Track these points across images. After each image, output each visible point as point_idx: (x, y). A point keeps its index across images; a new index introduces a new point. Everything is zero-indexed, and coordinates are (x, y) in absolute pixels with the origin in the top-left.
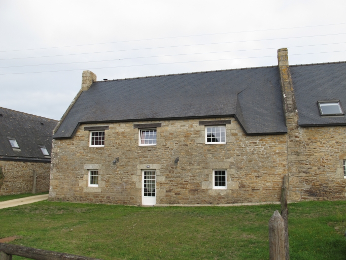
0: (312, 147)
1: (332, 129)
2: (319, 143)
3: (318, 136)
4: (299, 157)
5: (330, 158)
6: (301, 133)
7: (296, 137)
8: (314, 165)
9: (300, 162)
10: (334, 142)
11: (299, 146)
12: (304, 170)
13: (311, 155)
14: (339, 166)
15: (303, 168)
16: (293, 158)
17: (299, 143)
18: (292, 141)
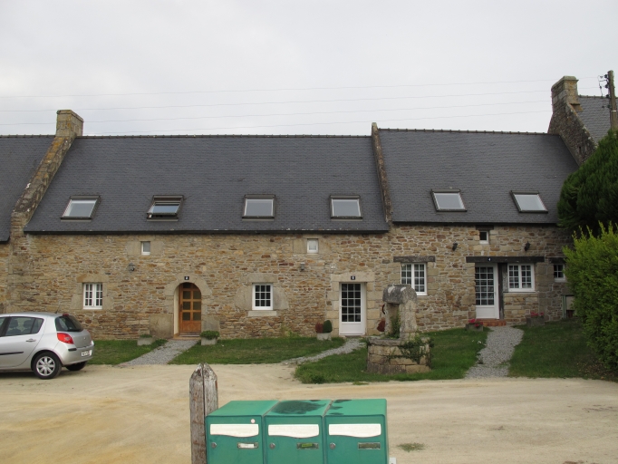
0: (42, 263)
1: (71, 239)
2: (52, 258)
3: (52, 248)
4: (23, 277)
5: (65, 280)
6: (30, 242)
7: (22, 248)
8: (42, 290)
9: (24, 285)
10: (73, 257)
11: (25, 261)
12: (28, 297)
13: (39, 275)
14: (75, 291)
15: (28, 293)
16: (15, 279)
17: (25, 256)
18: (15, 254)
